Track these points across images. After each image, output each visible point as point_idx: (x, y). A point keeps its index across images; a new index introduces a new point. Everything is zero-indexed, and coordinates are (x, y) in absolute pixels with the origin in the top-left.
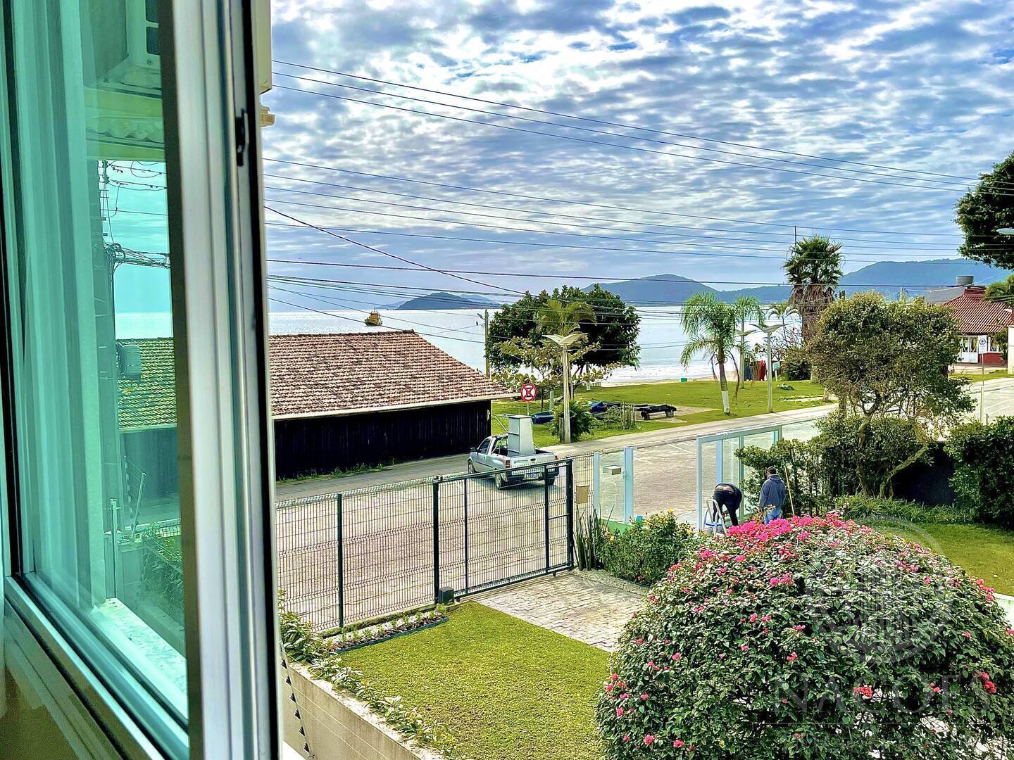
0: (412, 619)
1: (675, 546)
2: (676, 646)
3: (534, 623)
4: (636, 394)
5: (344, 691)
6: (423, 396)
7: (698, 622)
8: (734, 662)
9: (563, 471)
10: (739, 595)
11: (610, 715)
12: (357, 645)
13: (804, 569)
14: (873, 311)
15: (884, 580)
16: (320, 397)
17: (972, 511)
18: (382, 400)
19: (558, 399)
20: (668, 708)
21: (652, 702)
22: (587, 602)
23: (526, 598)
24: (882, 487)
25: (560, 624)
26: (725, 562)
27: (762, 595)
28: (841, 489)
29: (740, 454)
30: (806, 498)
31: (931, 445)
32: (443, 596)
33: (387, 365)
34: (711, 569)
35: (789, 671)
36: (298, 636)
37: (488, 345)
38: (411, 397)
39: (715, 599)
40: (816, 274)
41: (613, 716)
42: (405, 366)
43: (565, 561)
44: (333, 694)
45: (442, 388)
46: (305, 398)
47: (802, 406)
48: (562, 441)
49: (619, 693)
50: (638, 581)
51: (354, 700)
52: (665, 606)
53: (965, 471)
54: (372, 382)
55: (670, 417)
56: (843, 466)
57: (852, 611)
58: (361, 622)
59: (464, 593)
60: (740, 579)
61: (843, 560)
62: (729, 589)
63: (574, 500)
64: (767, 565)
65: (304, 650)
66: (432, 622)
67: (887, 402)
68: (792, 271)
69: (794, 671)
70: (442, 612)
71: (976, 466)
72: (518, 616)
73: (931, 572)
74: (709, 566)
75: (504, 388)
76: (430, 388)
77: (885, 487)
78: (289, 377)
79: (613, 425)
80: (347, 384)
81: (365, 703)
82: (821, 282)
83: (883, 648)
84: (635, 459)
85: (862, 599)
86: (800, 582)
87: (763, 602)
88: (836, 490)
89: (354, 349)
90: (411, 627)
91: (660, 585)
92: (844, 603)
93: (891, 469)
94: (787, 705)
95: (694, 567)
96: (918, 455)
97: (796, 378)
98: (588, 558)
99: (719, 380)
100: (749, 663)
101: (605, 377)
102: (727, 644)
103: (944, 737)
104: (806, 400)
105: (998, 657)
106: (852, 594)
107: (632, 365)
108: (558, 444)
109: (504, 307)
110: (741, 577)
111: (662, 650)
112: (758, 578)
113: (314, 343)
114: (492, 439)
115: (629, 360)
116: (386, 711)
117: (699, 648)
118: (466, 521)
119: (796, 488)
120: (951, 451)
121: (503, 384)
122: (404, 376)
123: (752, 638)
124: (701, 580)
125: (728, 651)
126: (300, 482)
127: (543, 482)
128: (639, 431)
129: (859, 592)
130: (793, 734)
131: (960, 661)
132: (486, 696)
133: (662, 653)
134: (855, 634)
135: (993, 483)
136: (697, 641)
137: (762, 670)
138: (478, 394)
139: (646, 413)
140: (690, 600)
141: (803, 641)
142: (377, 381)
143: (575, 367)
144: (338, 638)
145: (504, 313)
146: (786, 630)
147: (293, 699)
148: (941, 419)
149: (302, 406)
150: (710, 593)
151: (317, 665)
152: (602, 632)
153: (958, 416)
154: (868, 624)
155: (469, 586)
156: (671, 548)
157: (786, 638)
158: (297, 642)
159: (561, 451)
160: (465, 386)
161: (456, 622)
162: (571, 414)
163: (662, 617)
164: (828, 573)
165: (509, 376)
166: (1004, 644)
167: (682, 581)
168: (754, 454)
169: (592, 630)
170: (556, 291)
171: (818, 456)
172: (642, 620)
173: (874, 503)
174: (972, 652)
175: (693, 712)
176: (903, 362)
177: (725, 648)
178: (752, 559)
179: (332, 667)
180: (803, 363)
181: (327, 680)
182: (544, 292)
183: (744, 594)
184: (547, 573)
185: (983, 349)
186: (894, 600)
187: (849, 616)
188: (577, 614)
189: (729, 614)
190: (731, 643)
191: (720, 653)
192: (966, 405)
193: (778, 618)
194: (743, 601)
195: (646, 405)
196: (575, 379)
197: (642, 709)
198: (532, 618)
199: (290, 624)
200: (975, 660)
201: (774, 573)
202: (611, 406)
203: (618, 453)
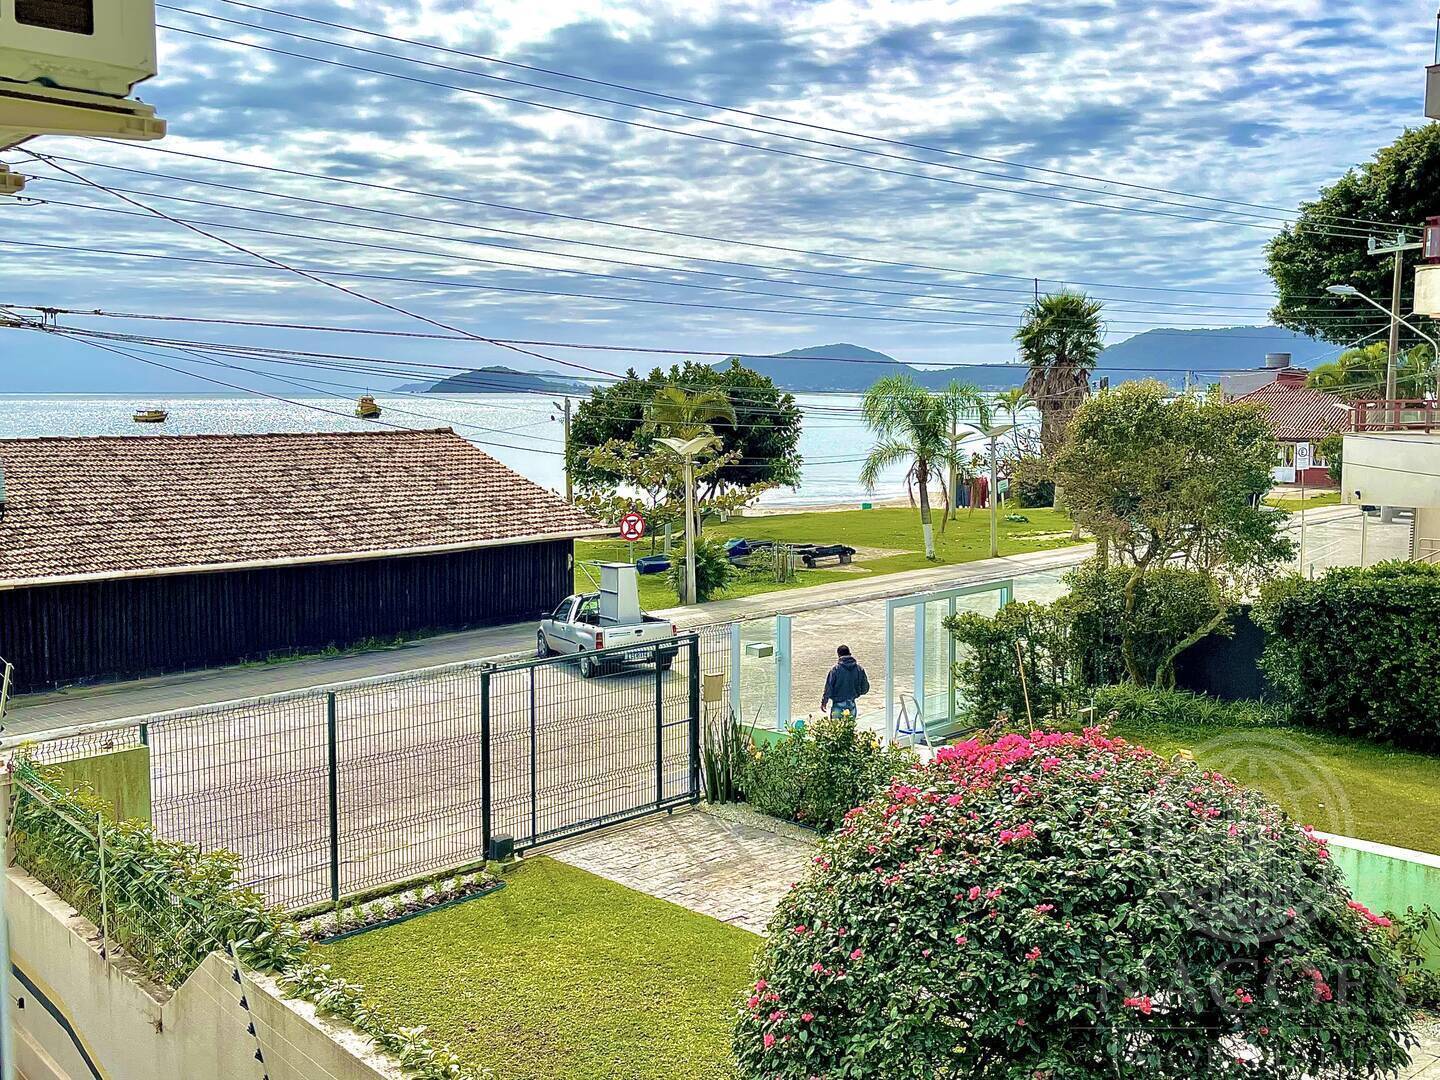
0: (448, 886)
1: (854, 767)
2: (857, 938)
3: (637, 888)
4: (796, 527)
5: (334, 1017)
6: (467, 532)
7: (890, 899)
8: (946, 962)
9: (684, 653)
10: (953, 857)
11: (754, 1045)
12: (360, 928)
13: (1051, 816)
14: (1150, 409)
15: (1170, 833)
16: (302, 533)
17: (1288, 708)
18: (402, 538)
19: (678, 535)
20: (843, 1035)
21: (818, 1024)
22: (718, 854)
23: (626, 849)
24: (1159, 673)
25: (678, 890)
26: (931, 804)
27: (988, 858)
28: (1099, 675)
29: (951, 624)
30: (1047, 690)
31: (1232, 609)
32: (496, 849)
33: (409, 483)
34: (910, 816)
35: (1028, 976)
36: (260, 928)
37: (570, 454)
38: (448, 533)
39: (916, 863)
40: (1064, 348)
41: (758, 1047)
42: (439, 485)
43: (687, 789)
44: (316, 1022)
45: (497, 519)
46: (279, 535)
47: (1041, 547)
48: (683, 600)
49: (768, 1010)
50: (796, 820)
51: (351, 1031)
52: (838, 875)
53: (1280, 649)
54: (386, 510)
55: (845, 564)
56: (1101, 641)
57: (1122, 882)
58: (367, 890)
59: (530, 843)
60: (955, 833)
61: (1109, 802)
62: (937, 848)
63: (701, 696)
64: (996, 810)
65: (270, 950)
66: (479, 890)
67: (1169, 545)
68: (1028, 344)
69: (1035, 975)
70: (495, 873)
71: (1295, 642)
72: (613, 878)
73: (1237, 816)
74: (908, 811)
75: (593, 520)
76: (479, 520)
77: (1164, 673)
78: (252, 501)
79: (761, 576)
80: (346, 513)
81: (367, 1037)
82: (1071, 361)
83: (1168, 936)
84: (793, 628)
85: (1137, 863)
86: (1046, 835)
87: (989, 868)
88: (1091, 677)
89: (358, 458)
90: (445, 898)
91: (831, 840)
92: (1111, 868)
93: (1173, 645)
94: (1025, 1028)
95: (884, 812)
96: (1211, 625)
97: (1031, 503)
98: (721, 785)
99: (919, 506)
100: (968, 963)
101: (748, 503)
102: (934, 935)
103: (1255, 1069)
104: (1047, 537)
105: (1335, 944)
106: (1123, 856)
107: (788, 483)
108: (677, 605)
109: (595, 392)
110: (956, 828)
111: (836, 944)
112: (981, 831)
113: (294, 447)
114: (575, 599)
115: (785, 476)
116: (400, 1050)
117: (892, 940)
118: (533, 732)
119: (1033, 673)
120: (1261, 618)
121: (593, 512)
122: (438, 501)
123: (973, 926)
124: (894, 833)
125: (936, 945)
126: (272, 667)
127: (653, 665)
128: (802, 585)
129: (1134, 852)
130: (1032, 1072)
131: (1280, 954)
132: (563, 1007)
133: (835, 949)
134: (1128, 917)
135: (1320, 667)
136: (888, 929)
137: (987, 974)
138: (553, 529)
139: (809, 558)
140: (878, 865)
141: (1050, 929)
142: (396, 509)
143: (704, 486)
144: (329, 919)
145: (596, 403)
146: (1024, 911)
147: (252, 1030)
148: (1247, 571)
149: (273, 547)
150: (908, 854)
151: (292, 974)
152: (743, 900)
153: (1271, 567)
154: (1146, 901)
155: (538, 832)
156: (847, 770)
157: (1024, 924)
158: (259, 939)
159: (682, 617)
160: (534, 516)
161: (517, 888)
162: (697, 561)
163: (834, 892)
164: (1087, 821)
165: (603, 501)
166: (1344, 925)
167: (866, 835)
168: (972, 624)
169: (726, 896)
170: (675, 369)
171: (1066, 627)
172: (803, 896)
173: (1149, 698)
174: (1299, 940)
175: (882, 1042)
176: (1193, 487)
177: (931, 940)
178: (973, 801)
179: (316, 979)
180: (1043, 481)
181: (307, 999)
182: (657, 371)
183: (961, 856)
184: (659, 810)
185: (1303, 463)
186: (1185, 862)
187: (1118, 889)
188: (706, 872)
189: (937, 888)
190: (941, 934)
191: (924, 949)
192: (1283, 551)
193: (1011, 893)
194: (958, 867)
195: (811, 546)
196: (704, 505)
197: (803, 1035)
198: (635, 880)
199: (248, 910)
200: (1302, 951)
201: (1006, 823)
202: (758, 546)
203: (768, 620)
